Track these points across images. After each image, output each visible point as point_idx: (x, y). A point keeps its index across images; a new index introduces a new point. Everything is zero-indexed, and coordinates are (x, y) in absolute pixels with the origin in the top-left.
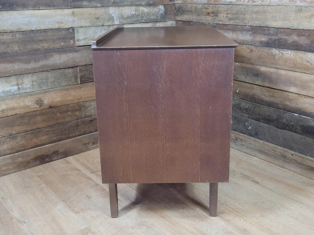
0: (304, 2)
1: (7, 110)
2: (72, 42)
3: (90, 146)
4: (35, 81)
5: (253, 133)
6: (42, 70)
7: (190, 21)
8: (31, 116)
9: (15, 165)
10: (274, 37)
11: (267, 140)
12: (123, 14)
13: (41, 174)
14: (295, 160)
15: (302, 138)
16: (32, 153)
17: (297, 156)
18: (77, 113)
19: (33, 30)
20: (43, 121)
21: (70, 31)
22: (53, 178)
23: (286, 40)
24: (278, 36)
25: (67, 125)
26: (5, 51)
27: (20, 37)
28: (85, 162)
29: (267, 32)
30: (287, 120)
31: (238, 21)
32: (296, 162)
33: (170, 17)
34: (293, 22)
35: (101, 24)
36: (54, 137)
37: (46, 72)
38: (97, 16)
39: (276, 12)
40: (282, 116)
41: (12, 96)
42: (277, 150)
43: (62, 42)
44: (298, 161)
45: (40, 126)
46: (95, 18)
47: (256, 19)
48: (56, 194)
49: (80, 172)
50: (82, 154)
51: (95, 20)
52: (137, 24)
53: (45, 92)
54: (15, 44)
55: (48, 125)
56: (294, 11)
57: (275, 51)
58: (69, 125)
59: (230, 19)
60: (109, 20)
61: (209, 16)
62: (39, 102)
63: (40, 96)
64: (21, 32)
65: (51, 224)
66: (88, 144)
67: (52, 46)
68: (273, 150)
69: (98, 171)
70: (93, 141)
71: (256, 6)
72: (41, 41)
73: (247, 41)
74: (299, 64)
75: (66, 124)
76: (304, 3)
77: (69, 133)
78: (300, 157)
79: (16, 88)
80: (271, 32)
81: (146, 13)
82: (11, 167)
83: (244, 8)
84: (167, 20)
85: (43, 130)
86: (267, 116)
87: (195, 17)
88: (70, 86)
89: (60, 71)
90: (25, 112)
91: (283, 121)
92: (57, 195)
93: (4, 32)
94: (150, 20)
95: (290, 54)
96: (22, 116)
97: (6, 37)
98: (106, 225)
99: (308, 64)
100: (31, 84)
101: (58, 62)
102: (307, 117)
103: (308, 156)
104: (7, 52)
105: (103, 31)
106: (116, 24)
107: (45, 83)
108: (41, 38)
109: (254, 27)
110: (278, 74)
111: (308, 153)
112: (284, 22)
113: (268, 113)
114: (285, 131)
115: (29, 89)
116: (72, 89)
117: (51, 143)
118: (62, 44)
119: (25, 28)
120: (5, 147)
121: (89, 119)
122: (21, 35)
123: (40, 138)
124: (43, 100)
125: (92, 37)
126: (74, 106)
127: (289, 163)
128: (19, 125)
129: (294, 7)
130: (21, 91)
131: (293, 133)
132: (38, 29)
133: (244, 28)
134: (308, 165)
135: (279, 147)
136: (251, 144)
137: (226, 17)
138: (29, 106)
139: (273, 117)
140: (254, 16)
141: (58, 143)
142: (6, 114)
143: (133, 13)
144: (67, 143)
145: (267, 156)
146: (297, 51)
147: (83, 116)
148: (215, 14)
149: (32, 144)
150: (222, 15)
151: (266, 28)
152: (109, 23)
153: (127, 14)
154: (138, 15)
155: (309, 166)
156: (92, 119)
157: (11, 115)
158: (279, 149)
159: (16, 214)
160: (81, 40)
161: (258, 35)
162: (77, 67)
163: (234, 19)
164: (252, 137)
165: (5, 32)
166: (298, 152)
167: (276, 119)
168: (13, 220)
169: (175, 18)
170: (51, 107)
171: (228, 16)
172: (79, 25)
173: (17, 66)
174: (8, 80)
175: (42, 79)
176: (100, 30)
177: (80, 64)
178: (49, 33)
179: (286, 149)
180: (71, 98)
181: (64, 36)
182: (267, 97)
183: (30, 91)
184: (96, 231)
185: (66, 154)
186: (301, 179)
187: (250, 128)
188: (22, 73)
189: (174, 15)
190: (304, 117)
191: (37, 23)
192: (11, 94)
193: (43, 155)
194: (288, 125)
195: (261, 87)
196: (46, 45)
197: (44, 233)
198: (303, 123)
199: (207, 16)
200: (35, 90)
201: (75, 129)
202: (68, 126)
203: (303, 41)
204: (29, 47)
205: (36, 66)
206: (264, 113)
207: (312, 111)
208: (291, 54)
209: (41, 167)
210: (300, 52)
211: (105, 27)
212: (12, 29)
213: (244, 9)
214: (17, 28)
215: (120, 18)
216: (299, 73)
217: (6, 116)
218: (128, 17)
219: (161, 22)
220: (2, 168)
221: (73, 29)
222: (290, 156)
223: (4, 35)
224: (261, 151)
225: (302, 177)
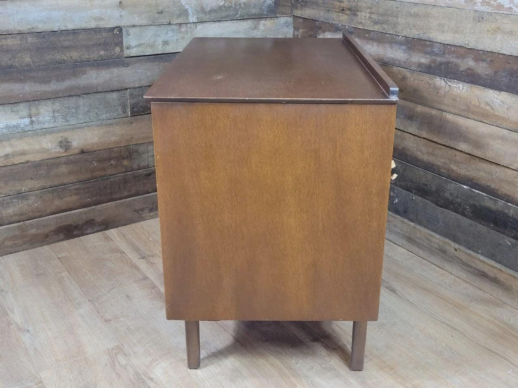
0: (487, 5)
1: (13, 155)
2: (118, 49)
3: (146, 213)
4: (58, 111)
5: (401, 209)
6: (69, 94)
7: (315, 19)
8: (52, 165)
9: (26, 239)
10: (439, 59)
11: (420, 223)
12: (204, 6)
13: (64, 254)
14: (459, 258)
15: (472, 226)
16: (52, 221)
17: (463, 253)
18: (125, 162)
19: (54, 30)
20: (70, 173)
21: (115, 33)
22: (80, 263)
23: (457, 65)
24: (445, 57)
25: (109, 180)
26: (10, 63)
27: (33, 41)
28: (133, 240)
29: (430, 49)
30: (451, 194)
31: (386, 27)
32: (461, 262)
33: (283, 10)
34: (469, 37)
35: (166, 21)
36: (89, 198)
37: (75, 97)
38: (160, 9)
39: (444, 18)
40: (445, 187)
41: (21, 134)
42: (433, 240)
43: (102, 50)
44: (464, 260)
45: (65, 181)
46: (156, 11)
47: (414, 26)
48: (81, 289)
49: (124, 255)
50: (133, 225)
51: (157, 16)
52: (227, 22)
53: (74, 128)
54: (26, 53)
55: (78, 179)
56: (472, 18)
57: (439, 82)
58: (112, 180)
59: (376, 23)
60: (179, 16)
61: (344, 14)
62: (65, 144)
63: (66, 135)
64: (36, 34)
65: (65, 337)
66: (142, 211)
67: (86, 56)
68: (428, 239)
69: (151, 256)
70: (151, 207)
71: (415, 5)
72: (67, 47)
73: (399, 61)
74: (474, 106)
75: (107, 179)
76: (487, 7)
77: (111, 193)
78: (467, 253)
79: (27, 121)
80: (436, 50)
81: (242, 4)
82: (19, 241)
83: (397, 6)
84: (278, 16)
85: (71, 186)
86: (422, 186)
87: (322, 14)
88: (115, 120)
89: (99, 96)
90: (42, 158)
91: (445, 195)
92: (83, 292)
93: (8, 33)
94: (249, 15)
95: (461, 89)
96: (37, 165)
97: (10, 42)
98: (147, 343)
99: (488, 108)
100: (50, 115)
101: (95, 81)
102: (481, 193)
103: (478, 253)
104: (12, 65)
105: (169, 32)
106: (191, 22)
107: (74, 115)
108: (66, 44)
109: (410, 39)
110: (441, 120)
111: (480, 249)
112: (456, 35)
113: (424, 180)
114: (447, 210)
115: (48, 124)
116: (117, 124)
117: (84, 207)
118: (102, 53)
119: (41, 27)
120: (10, 211)
121: (145, 173)
122: (35, 38)
123: (65, 199)
124: (70, 141)
125: (150, 42)
126: (121, 151)
127: (450, 261)
128: (32, 179)
129: (472, 12)
130: (36, 127)
131: (459, 216)
132: (63, 29)
133: (395, 39)
134: (478, 268)
135: (437, 236)
136: (396, 226)
137: (370, 18)
138: (49, 150)
139: (431, 188)
140: (411, 20)
141: (93, 207)
142: (11, 162)
143: (221, 4)
144: (108, 208)
145: (419, 248)
146: (473, 85)
147: (135, 166)
148: (353, 11)
149: (53, 208)
150: (363, 14)
151: (428, 43)
152: (180, 21)
153: (210, 6)
154: (229, 8)
155: (478, 270)
156: (149, 172)
157: (20, 163)
158: (437, 239)
159: (17, 317)
160: (133, 48)
161: (416, 53)
162: (127, 89)
163: (381, 22)
164: (398, 216)
165: (10, 33)
166: (464, 246)
167: (436, 191)
168: (12, 327)
169: (292, 13)
170: (82, 152)
171: (372, 16)
172: (129, 23)
173: (28, 88)
174: (15, 109)
175: (69, 108)
176: (165, 32)
177: (131, 86)
178: (81, 37)
179: (447, 240)
180: (116, 138)
181: (105, 41)
182: (424, 154)
183: (50, 126)
184: (131, 352)
185: (107, 225)
186: (465, 288)
187: (397, 200)
188: (37, 98)
189: (290, 7)
190: (477, 191)
191: (61, 19)
192: (20, 130)
193: (69, 226)
194: (452, 203)
195: (416, 137)
196: (75, 55)
197: (53, 349)
198: (475, 202)
199: (340, 14)
200: (58, 125)
201: (122, 187)
202: (110, 182)
203: (482, 69)
204: (48, 57)
205: (59, 88)
206: (418, 180)
207: (489, 184)
208: (463, 89)
209: (65, 244)
210: (477, 87)
211: (173, 27)
212: (21, 29)
213: (397, 8)
214: (29, 27)
215: (198, 12)
216: (473, 122)
217: (11, 164)
218: (213, 11)
219: (268, 19)
220: (6, 243)
221: (120, 29)
222: (452, 250)
223: (8, 38)
224: (410, 240)
225: (467, 285)
